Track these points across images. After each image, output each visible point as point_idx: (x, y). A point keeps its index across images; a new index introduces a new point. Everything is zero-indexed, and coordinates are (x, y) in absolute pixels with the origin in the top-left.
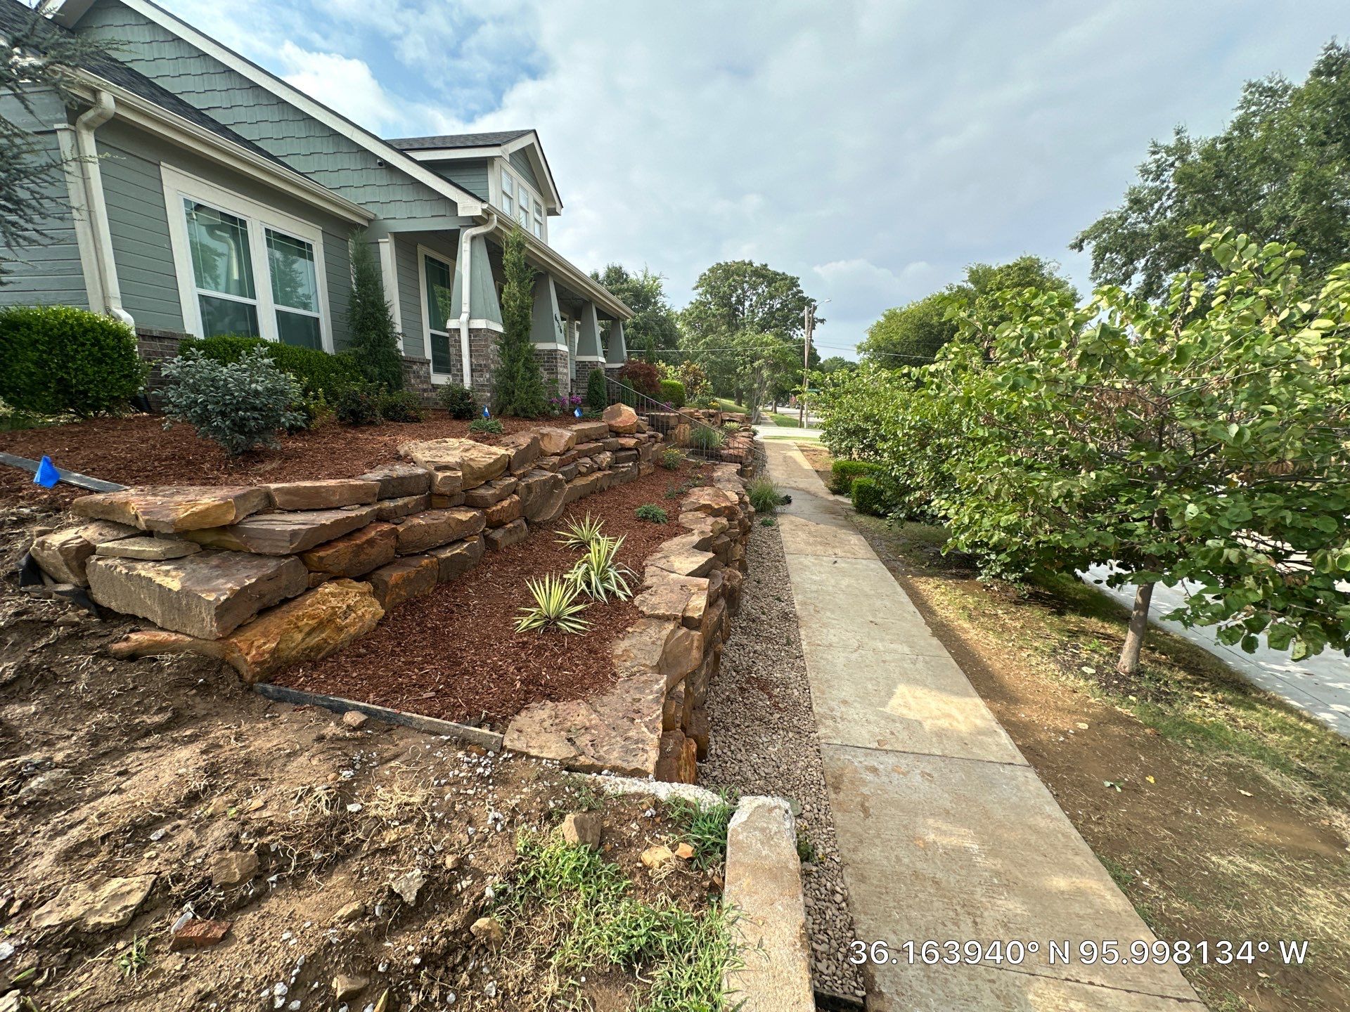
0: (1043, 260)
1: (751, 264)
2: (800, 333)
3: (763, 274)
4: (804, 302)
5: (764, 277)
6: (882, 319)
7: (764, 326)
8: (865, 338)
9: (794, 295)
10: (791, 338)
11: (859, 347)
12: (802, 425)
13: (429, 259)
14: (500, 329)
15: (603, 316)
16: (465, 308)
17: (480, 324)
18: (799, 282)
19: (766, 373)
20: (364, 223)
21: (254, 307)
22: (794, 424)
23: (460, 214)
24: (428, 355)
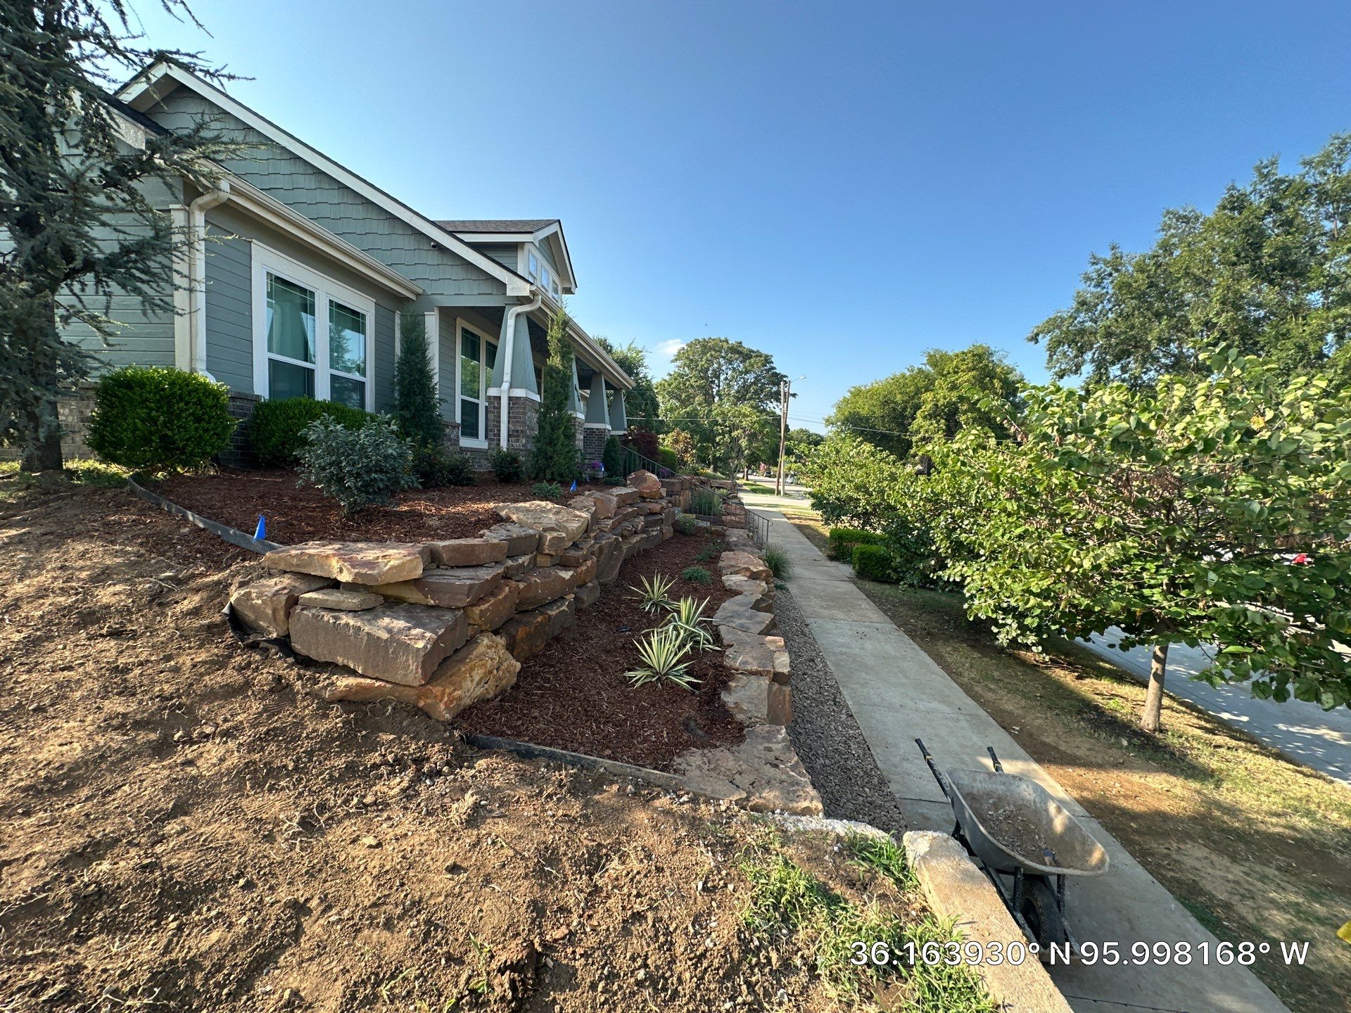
0: (993, 349)
1: (727, 341)
2: (772, 406)
3: (739, 352)
4: (777, 379)
5: (740, 353)
6: (848, 395)
7: (741, 397)
8: (832, 412)
9: (768, 370)
10: (764, 410)
11: (827, 421)
12: (779, 493)
13: (465, 331)
14: (537, 398)
15: (609, 386)
16: (507, 378)
17: (519, 393)
18: (773, 360)
19: (744, 443)
20: (414, 298)
21: (313, 371)
22: (771, 492)
23: (509, 294)
24: (458, 420)
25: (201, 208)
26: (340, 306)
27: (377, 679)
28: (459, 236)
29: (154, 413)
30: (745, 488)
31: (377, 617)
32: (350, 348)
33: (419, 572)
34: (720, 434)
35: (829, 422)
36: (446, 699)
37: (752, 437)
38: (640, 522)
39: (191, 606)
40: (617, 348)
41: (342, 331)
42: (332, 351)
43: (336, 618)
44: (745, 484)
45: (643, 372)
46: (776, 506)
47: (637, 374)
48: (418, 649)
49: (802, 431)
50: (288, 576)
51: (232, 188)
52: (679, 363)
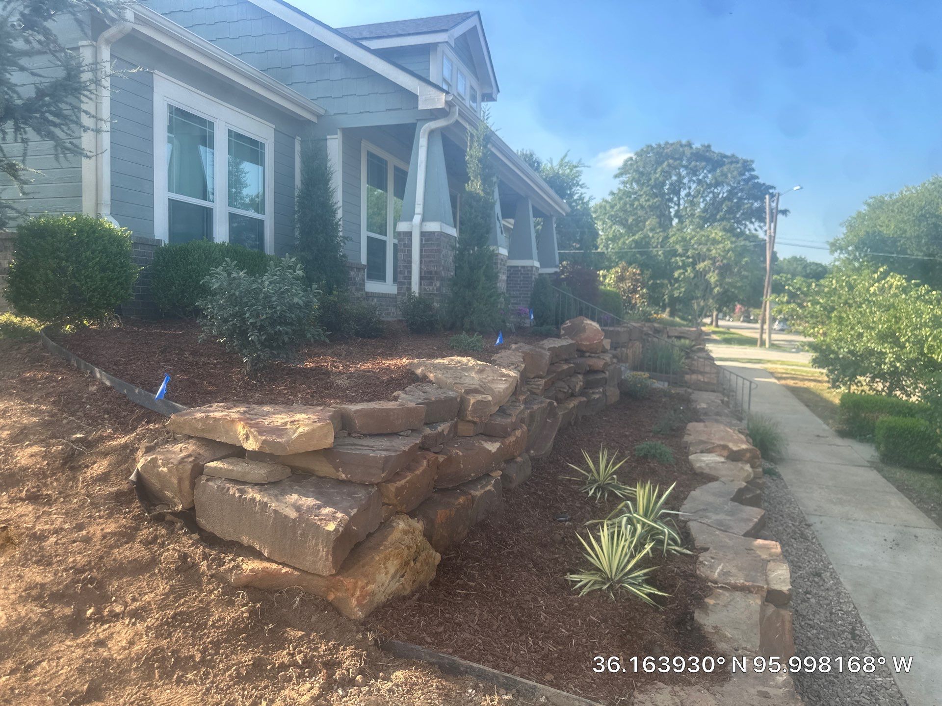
1: (689, 145)
2: (753, 227)
4: (761, 191)
5: (708, 160)
6: (864, 209)
7: (709, 217)
8: (841, 232)
9: (747, 181)
10: (742, 233)
11: (833, 244)
12: (763, 344)
13: (370, 155)
14: (453, 232)
15: (537, 213)
16: (419, 209)
17: (433, 227)
18: (754, 166)
19: (713, 278)
20: (314, 119)
21: (211, 210)
22: (751, 342)
23: (420, 108)
24: (364, 260)
25: (108, 42)
26: (239, 136)
27: (284, 564)
28: (364, 43)
29: (64, 263)
30: (714, 337)
31: (284, 493)
32: (248, 182)
33: (329, 441)
34: (679, 268)
35: (835, 246)
36: (358, 593)
37: (724, 270)
38: (579, 382)
39: (100, 472)
40: (545, 164)
41: (240, 163)
42: (230, 187)
43: (242, 492)
44: (714, 332)
45: (578, 191)
46: (759, 361)
47: (571, 195)
48: (329, 532)
49: (795, 259)
50: (192, 441)
51: (137, 17)
52: (624, 178)
